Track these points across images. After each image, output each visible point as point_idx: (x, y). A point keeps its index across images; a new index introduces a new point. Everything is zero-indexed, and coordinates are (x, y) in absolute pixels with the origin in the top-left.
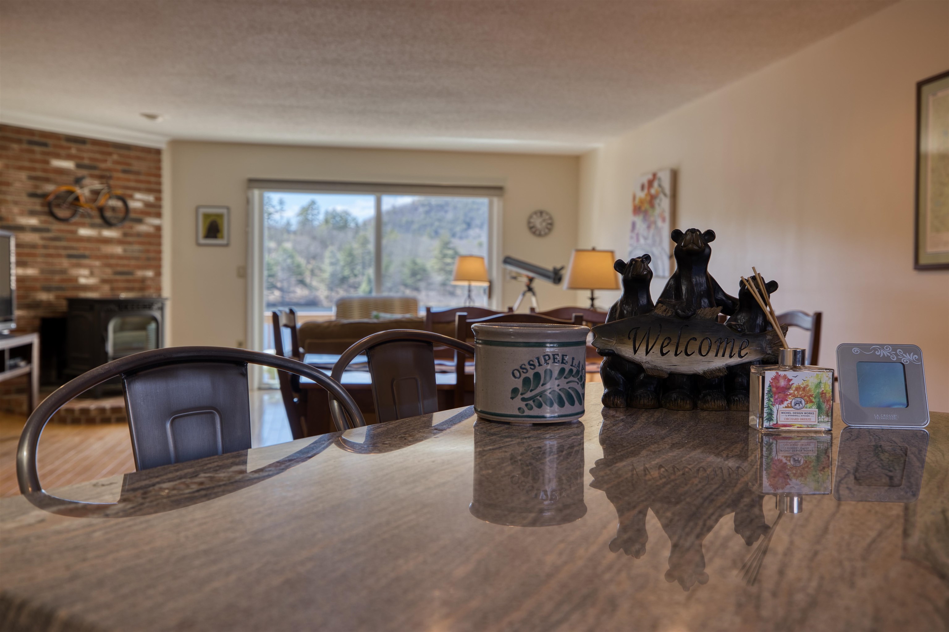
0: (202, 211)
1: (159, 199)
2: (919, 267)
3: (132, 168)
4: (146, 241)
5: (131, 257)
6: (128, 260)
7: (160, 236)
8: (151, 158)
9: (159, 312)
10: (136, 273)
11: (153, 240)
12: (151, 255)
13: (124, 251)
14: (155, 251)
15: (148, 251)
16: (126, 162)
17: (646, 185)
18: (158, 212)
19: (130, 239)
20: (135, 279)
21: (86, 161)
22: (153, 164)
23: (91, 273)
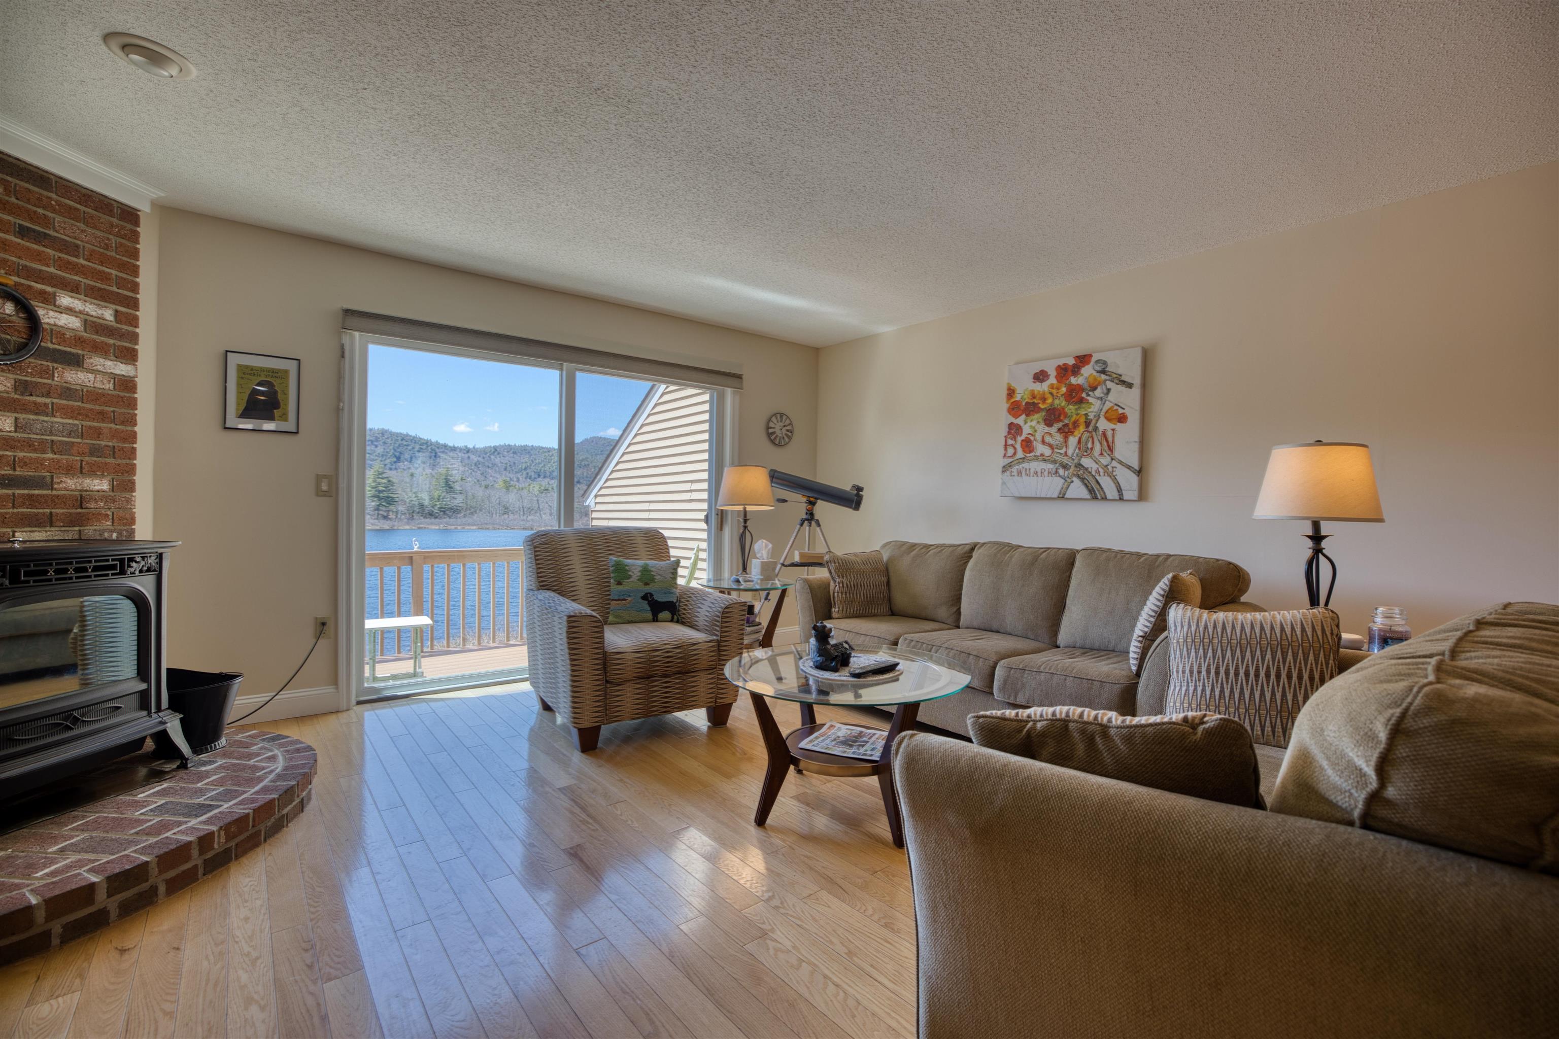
0: (236, 360)
1: (129, 318)
3: (52, 233)
4: (91, 410)
5: (42, 442)
6: (35, 451)
7: (132, 404)
8: (112, 226)
9: (150, 579)
10: (59, 483)
11: (112, 409)
12: (103, 443)
13: (17, 426)
14: (114, 435)
15: (98, 433)
16: (35, 212)
17: (1053, 373)
18: (127, 349)
19: (40, 400)
20: (57, 496)
22: (113, 240)
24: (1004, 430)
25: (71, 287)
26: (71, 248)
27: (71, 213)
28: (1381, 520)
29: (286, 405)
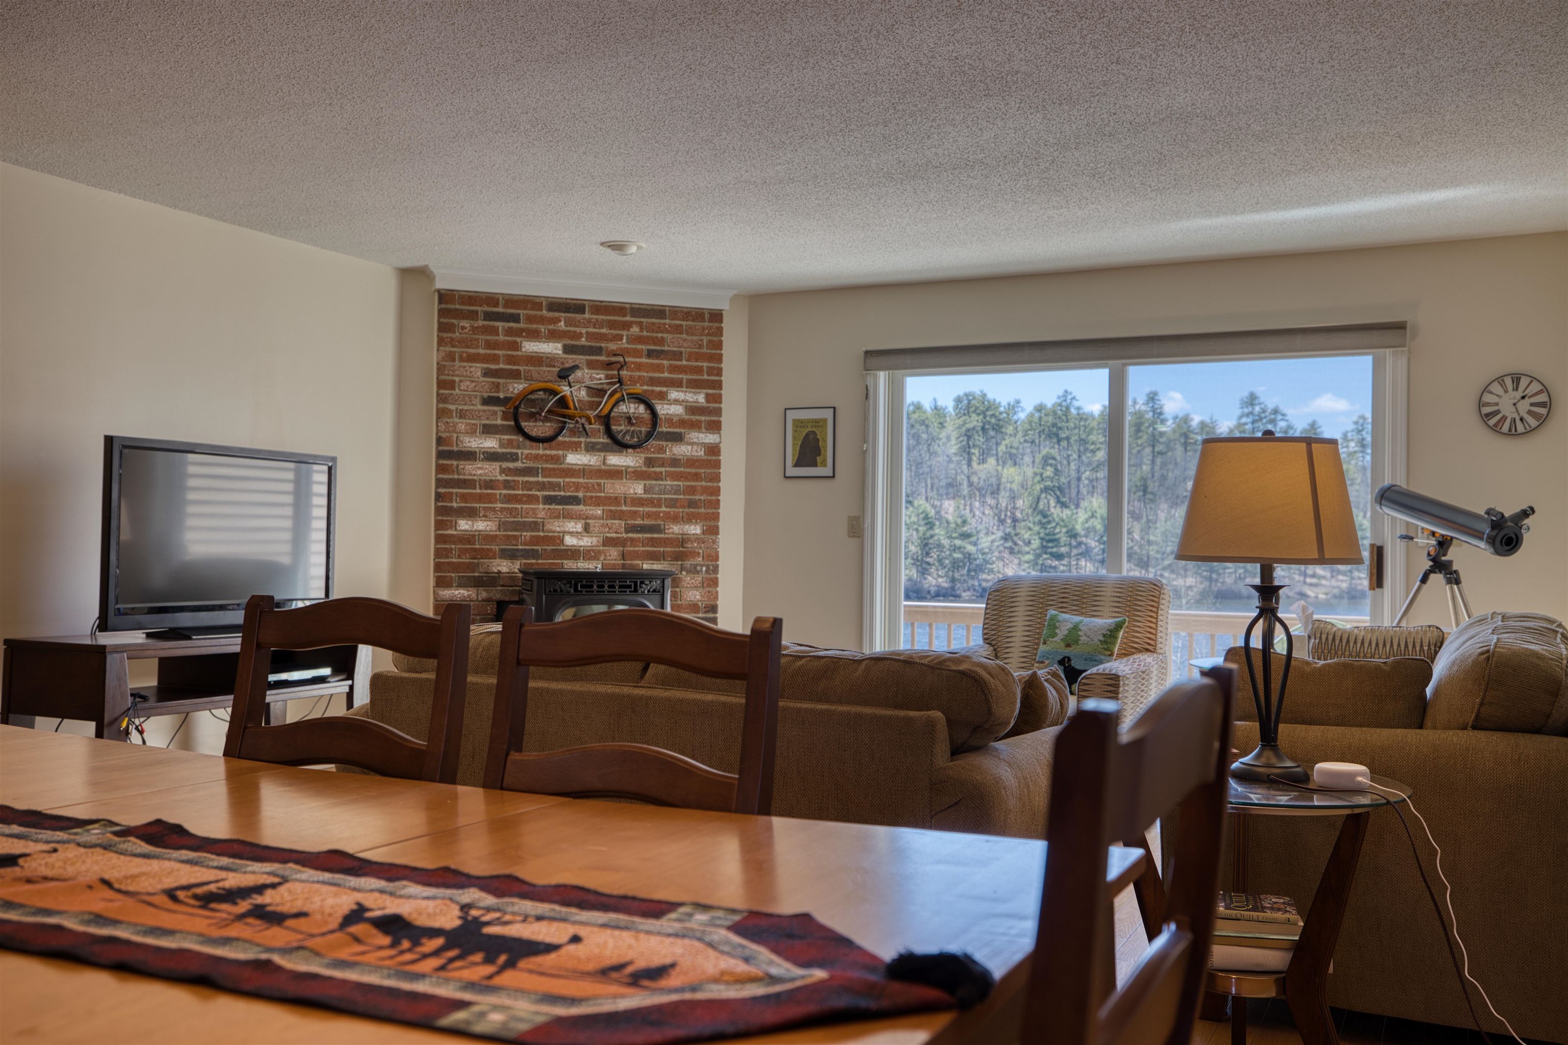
0: (792, 415)
1: (715, 398)
3: (666, 348)
4: (689, 473)
5: (659, 500)
6: (655, 506)
7: (718, 464)
8: (704, 329)
9: (657, 598)
10: (668, 529)
11: (703, 471)
12: (697, 497)
13: (646, 490)
14: (705, 490)
15: (692, 490)
16: (656, 337)
18: (714, 422)
19: (658, 469)
20: (667, 539)
21: (583, 341)
22: (705, 339)
23: (587, 528)
25: (677, 384)
26: (677, 356)
27: (677, 329)
29: (825, 451)
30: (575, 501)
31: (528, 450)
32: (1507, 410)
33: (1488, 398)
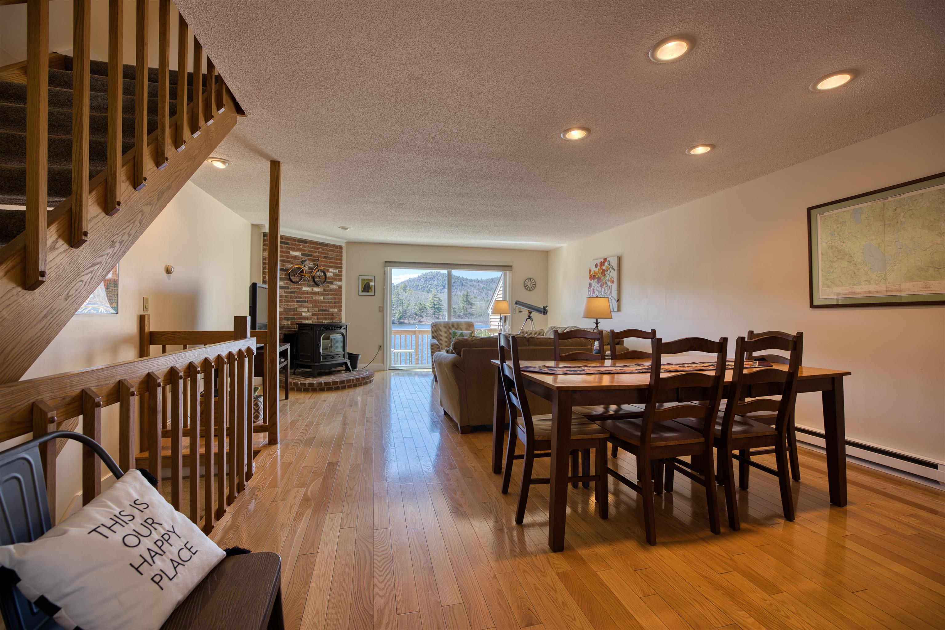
1: (341, 272)
2: (812, 306)
3: (329, 256)
4: (335, 294)
5: (327, 301)
6: (326, 303)
7: (341, 291)
8: (338, 251)
9: (345, 330)
10: (329, 310)
11: (338, 293)
12: (336, 301)
13: (324, 299)
14: (338, 299)
15: (335, 299)
16: (326, 253)
17: (599, 264)
18: (340, 279)
19: (327, 292)
20: (329, 313)
21: (307, 252)
22: (338, 254)
23: (308, 310)
24: (588, 285)
25: (331, 267)
26: (331, 258)
27: (331, 251)
28: (612, 318)
30: (305, 302)
31: (292, 286)
32: (529, 285)
33: (526, 283)
